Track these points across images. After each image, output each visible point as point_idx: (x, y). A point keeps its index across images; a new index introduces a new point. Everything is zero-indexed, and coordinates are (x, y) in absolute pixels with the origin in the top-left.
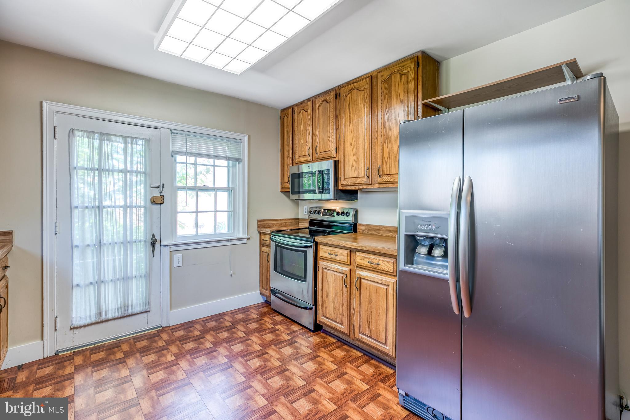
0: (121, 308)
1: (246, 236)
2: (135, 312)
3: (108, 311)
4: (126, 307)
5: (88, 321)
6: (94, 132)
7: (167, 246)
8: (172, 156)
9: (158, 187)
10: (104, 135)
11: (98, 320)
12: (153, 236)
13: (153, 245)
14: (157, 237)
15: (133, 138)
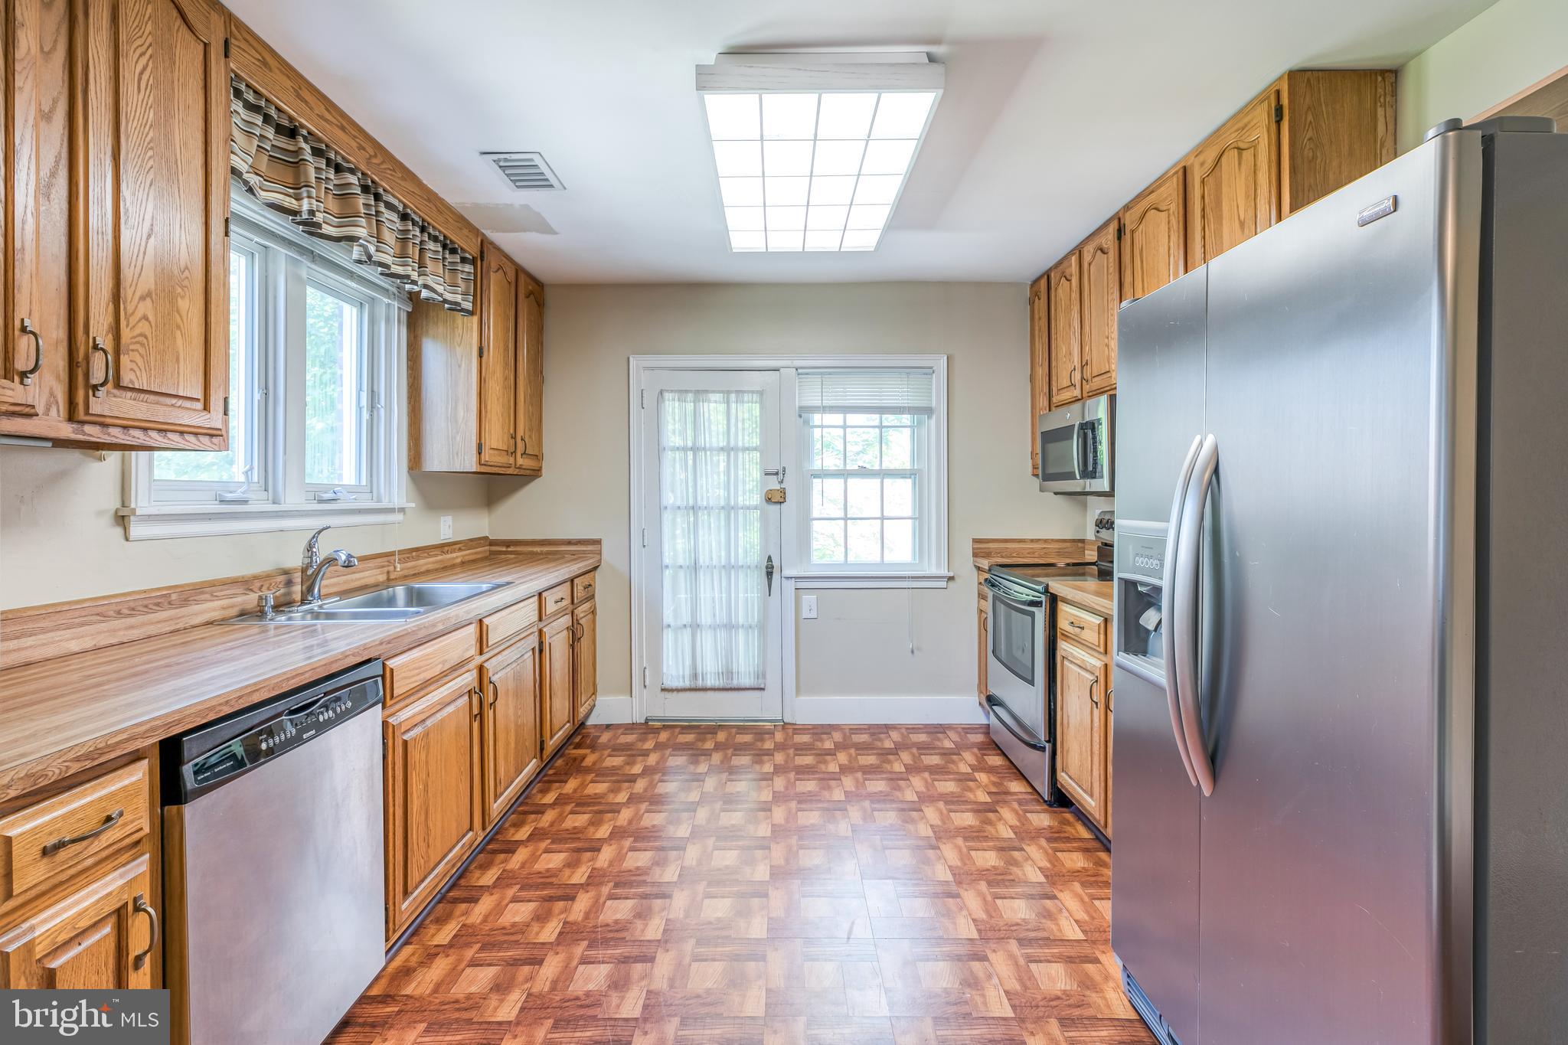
0: (722, 673)
1: (944, 572)
2: (743, 686)
3: (706, 673)
4: (729, 673)
5: (680, 684)
6: (687, 391)
7: (791, 578)
8: (800, 416)
9: (777, 474)
10: (700, 394)
11: (693, 686)
12: (770, 559)
13: (770, 574)
14: (776, 563)
15: (738, 392)
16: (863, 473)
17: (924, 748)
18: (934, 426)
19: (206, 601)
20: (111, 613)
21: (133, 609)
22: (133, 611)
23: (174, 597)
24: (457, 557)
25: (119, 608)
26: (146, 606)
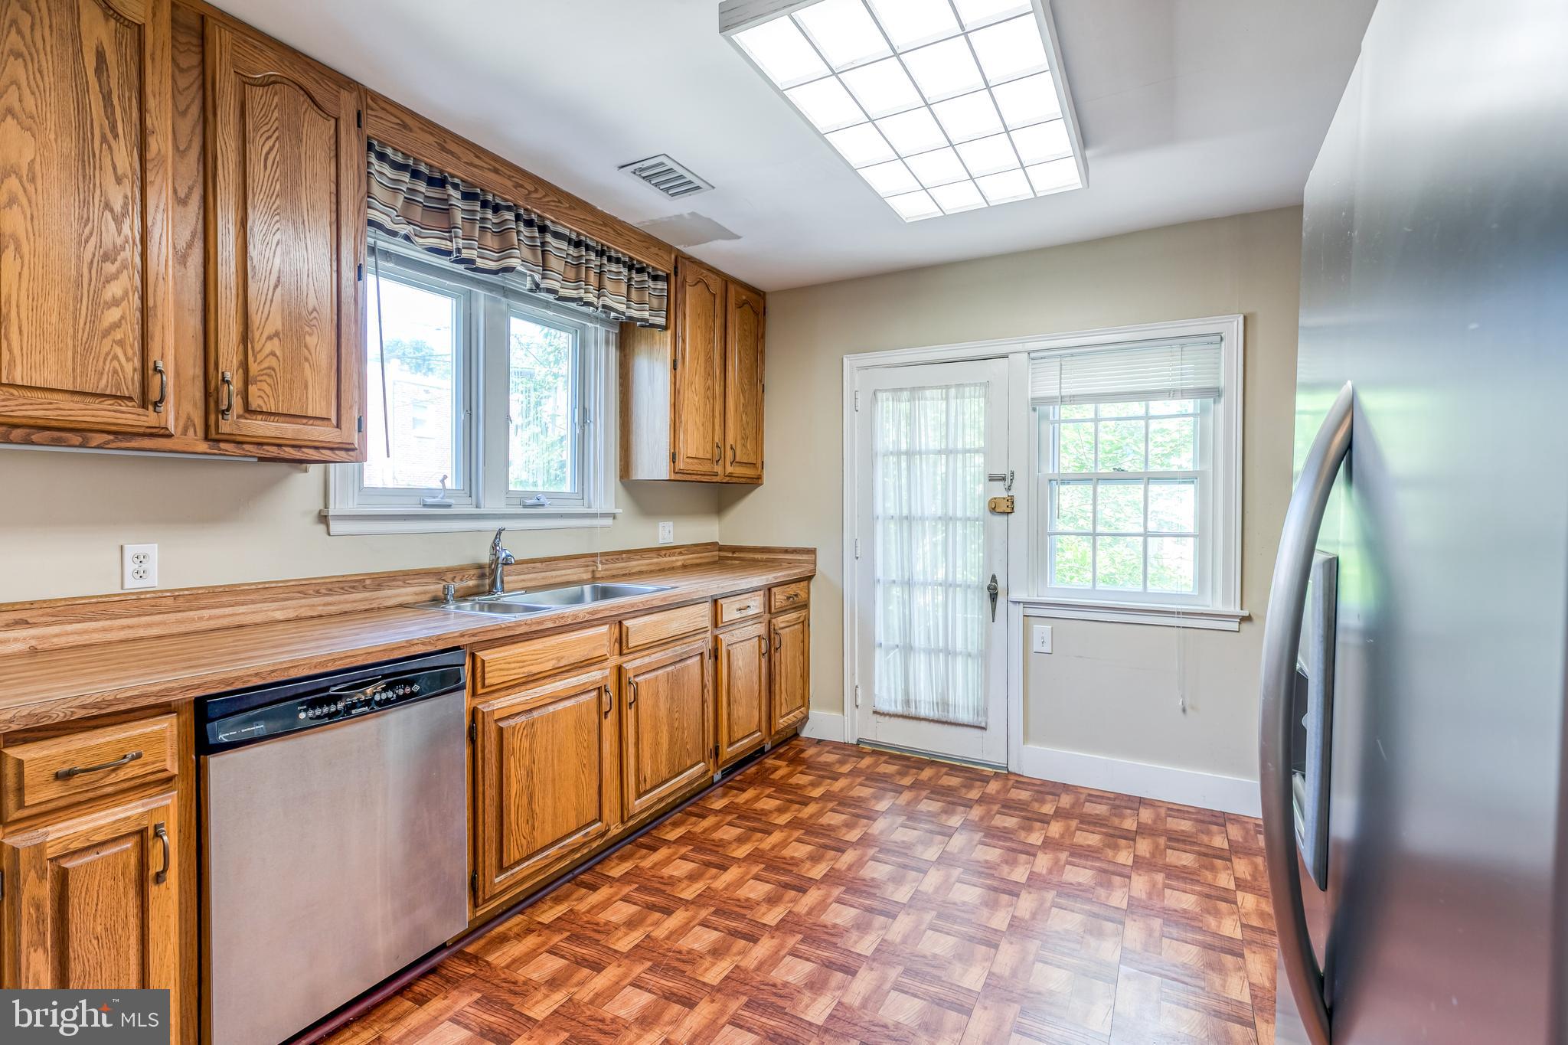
0: (937, 704)
1: (1235, 609)
2: (960, 721)
3: (920, 701)
4: (945, 704)
5: (892, 709)
6: (901, 390)
7: (1019, 602)
8: (1034, 410)
9: (1004, 479)
10: (916, 391)
11: (906, 713)
12: (994, 578)
13: (994, 597)
14: (1001, 584)
15: (958, 386)
16: (1119, 477)
17: (1177, 840)
18: (1226, 413)
19: (399, 587)
20: (311, 592)
21: (331, 590)
22: (330, 591)
23: (368, 582)
24: (677, 561)
25: (318, 588)
26: (342, 588)
